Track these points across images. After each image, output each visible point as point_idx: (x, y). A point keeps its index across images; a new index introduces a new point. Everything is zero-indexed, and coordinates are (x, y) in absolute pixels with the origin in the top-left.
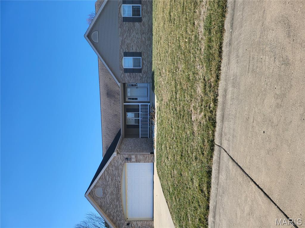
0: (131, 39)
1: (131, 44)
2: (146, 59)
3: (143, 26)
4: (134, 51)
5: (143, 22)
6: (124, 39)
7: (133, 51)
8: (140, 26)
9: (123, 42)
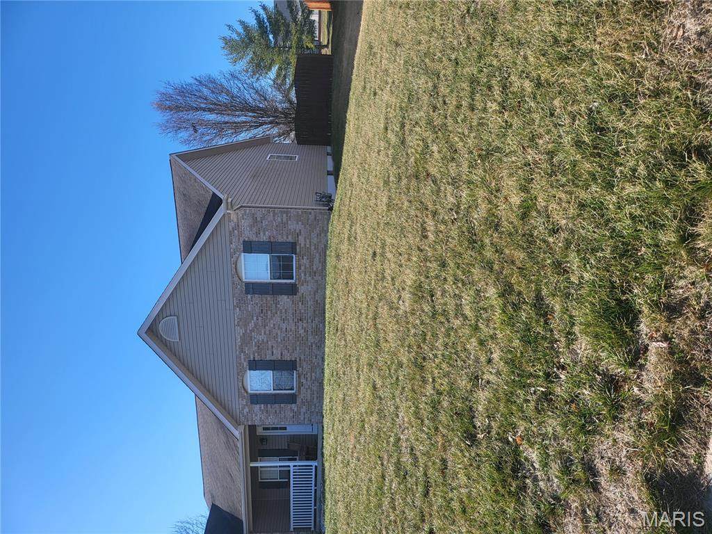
0: (267, 332)
1: (269, 343)
2: (309, 374)
3: (300, 303)
4: (277, 356)
5: (299, 294)
6: (248, 331)
7: (273, 358)
8: (293, 303)
9: (246, 339)
